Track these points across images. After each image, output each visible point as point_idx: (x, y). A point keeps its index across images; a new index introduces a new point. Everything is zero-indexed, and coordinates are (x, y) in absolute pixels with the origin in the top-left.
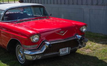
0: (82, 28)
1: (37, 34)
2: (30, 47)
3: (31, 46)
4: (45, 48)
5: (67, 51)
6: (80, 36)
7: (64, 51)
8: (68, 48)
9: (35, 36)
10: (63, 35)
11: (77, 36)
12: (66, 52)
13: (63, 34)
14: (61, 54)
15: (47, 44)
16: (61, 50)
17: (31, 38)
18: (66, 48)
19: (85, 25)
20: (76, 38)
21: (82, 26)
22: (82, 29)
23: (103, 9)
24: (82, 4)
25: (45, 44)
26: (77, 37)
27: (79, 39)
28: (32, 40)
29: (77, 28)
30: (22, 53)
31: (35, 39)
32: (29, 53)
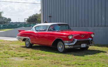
1: (72, 35)
2: (68, 42)
4: (75, 43)
5: (85, 46)
6: (91, 39)
8: (85, 44)
11: (89, 38)
13: (83, 36)
14: (82, 47)
16: (82, 45)
17: (69, 37)
19: (94, 34)
21: (91, 34)
23: (101, 29)
24: (88, 26)
25: (75, 40)
29: (89, 35)
30: (62, 46)
31: (70, 37)
32: (67, 44)
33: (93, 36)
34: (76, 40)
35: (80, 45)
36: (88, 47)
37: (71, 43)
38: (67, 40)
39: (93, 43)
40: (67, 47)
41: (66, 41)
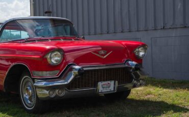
0: (137, 50)
3: (48, 72)
5: (112, 88)
6: (134, 63)
7: (106, 87)
8: (112, 82)
9: (55, 53)
10: (105, 57)
12: (110, 88)
13: (104, 55)
14: (100, 91)
15: (76, 69)
16: (100, 84)
17: (48, 57)
18: (109, 82)
19: (144, 46)
20: (127, 66)
22: (138, 52)
24: (138, 31)
26: (128, 64)
27: (133, 67)
28: (49, 60)
29: (129, 51)
30: (30, 91)
31: (55, 59)
32: (43, 84)
33: (141, 54)
34: (77, 67)
35: (96, 85)
36: (128, 92)
37: (59, 78)
38: (42, 70)
39: (141, 77)
40: (44, 94)
41: (40, 73)
